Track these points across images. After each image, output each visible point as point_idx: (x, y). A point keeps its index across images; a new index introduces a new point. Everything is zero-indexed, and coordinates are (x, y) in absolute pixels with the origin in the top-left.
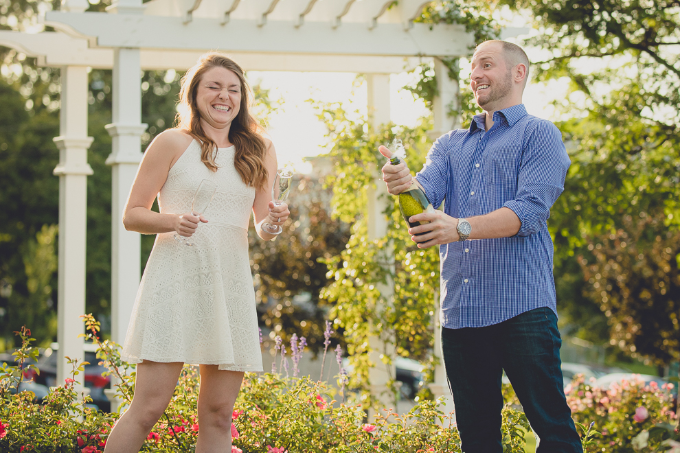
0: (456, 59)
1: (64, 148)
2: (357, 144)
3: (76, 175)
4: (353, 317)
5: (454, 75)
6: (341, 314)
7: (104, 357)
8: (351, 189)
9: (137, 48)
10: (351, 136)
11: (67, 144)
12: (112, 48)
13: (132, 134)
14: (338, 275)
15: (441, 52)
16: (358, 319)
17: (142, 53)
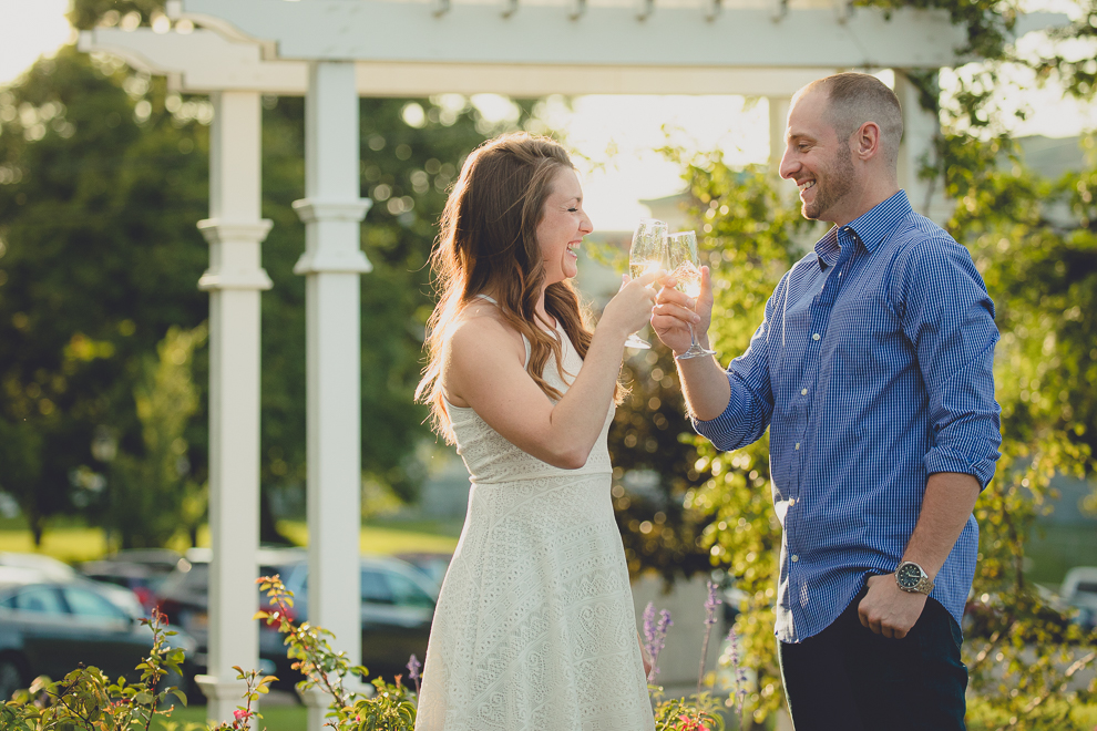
0: (932, 73)
1: (218, 240)
2: (751, 227)
3: (241, 289)
4: (745, 542)
5: (930, 103)
6: (725, 539)
7: (302, 655)
8: (739, 309)
9: (349, 62)
10: (741, 212)
11: (223, 234)
12: (303, 60)
13: (343, 219)
14: (717, 467)
15: (906, 60)
16: (754, 546)
17: (360, 70)
